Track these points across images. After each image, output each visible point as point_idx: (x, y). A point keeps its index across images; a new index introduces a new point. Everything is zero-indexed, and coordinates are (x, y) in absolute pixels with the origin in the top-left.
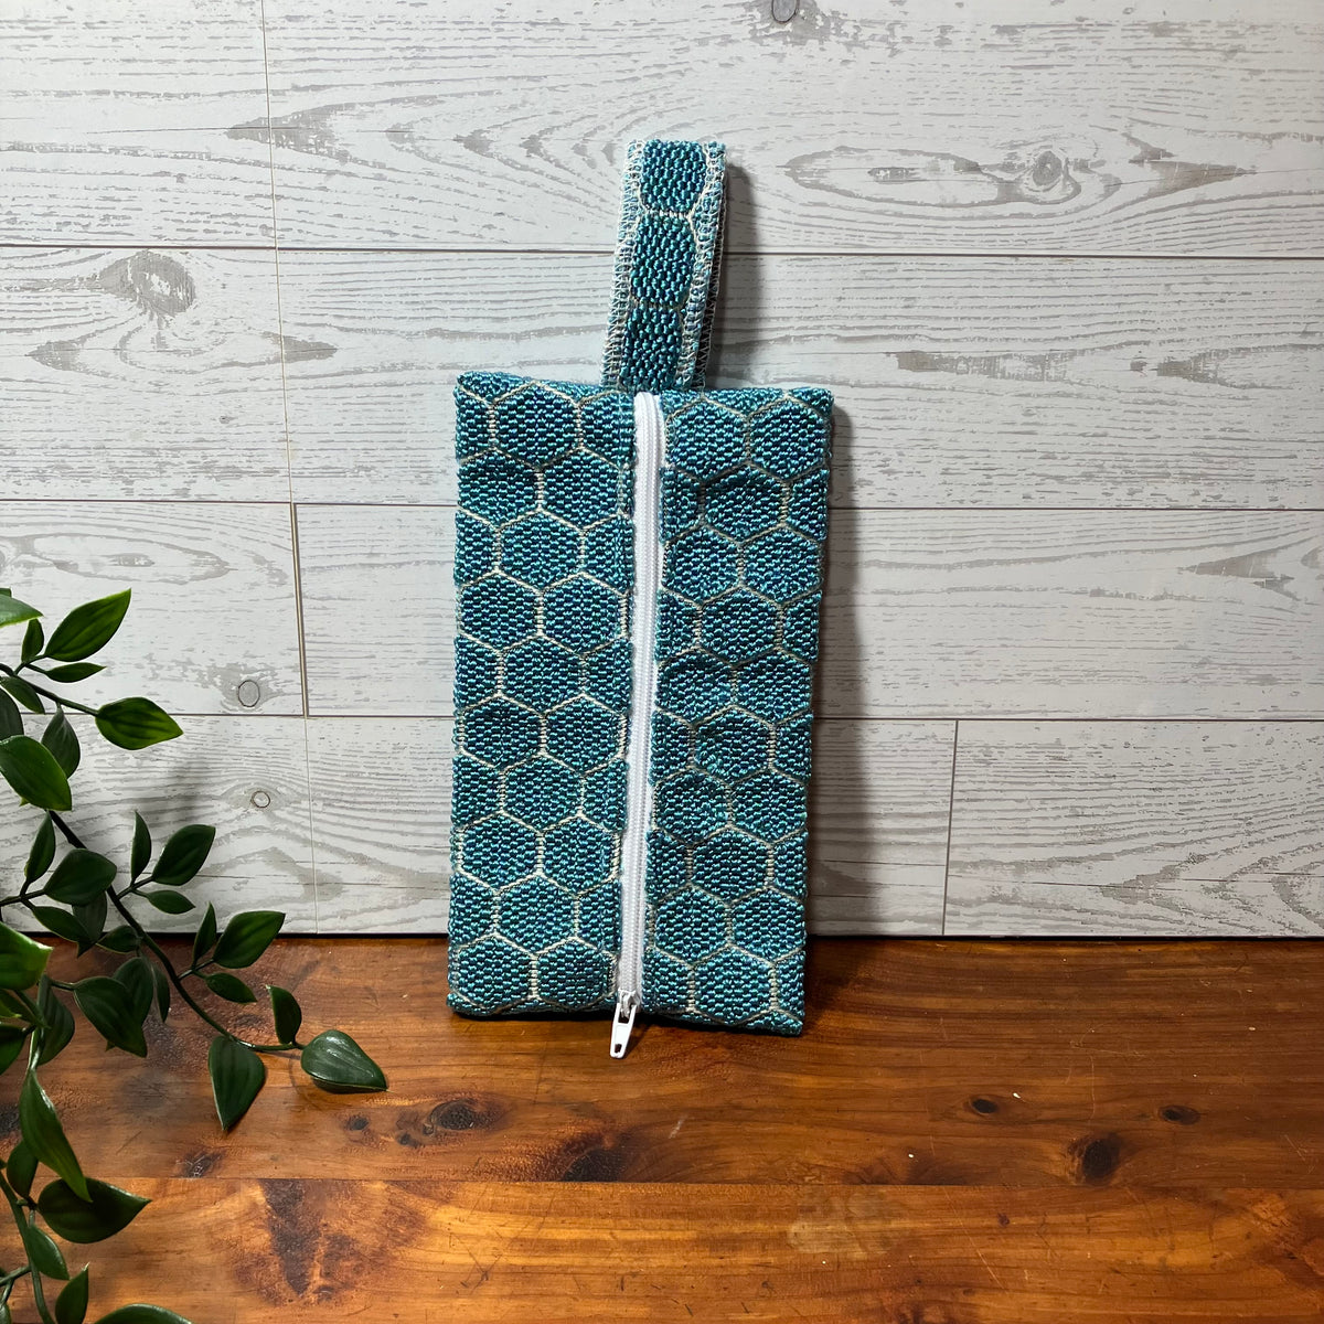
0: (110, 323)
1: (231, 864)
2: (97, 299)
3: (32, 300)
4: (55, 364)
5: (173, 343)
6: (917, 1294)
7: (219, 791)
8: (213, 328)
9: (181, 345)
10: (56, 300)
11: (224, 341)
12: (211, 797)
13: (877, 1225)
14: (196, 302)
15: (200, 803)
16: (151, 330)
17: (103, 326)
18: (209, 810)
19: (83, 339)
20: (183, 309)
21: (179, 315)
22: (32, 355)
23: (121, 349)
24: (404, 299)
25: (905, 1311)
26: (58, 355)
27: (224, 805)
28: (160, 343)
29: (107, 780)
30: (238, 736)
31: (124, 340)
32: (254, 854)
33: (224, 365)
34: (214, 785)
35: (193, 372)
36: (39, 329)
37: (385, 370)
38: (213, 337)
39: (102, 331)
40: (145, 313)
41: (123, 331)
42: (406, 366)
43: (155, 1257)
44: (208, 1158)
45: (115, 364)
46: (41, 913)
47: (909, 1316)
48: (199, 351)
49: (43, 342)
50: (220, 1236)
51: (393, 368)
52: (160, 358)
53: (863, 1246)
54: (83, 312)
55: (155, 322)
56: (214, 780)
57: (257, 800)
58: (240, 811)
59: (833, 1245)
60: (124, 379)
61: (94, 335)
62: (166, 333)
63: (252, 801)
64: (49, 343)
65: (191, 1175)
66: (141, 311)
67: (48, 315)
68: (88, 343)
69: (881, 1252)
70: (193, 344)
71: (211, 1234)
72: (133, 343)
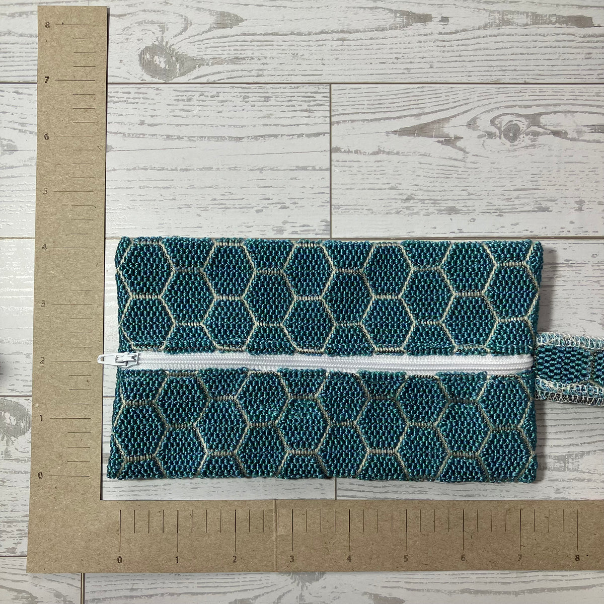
0: (192, 40)
2: (200, 53)
3: (239, 52)
4: (229, 15)
5: (155, 28)
8: (129, 37)
9: (149, 27)
10: (224, 52)
11: (124, 29)
14: (139, 52)
16: (168, 36)
17: (197, 38)
19: (210, 30)
20: (147, 48)
21: (149, 44)
22: (242, 20)
23: (188, 24)
24: (11, 54)
26: (226, 20)
28: (163, 28)
31: (185, 29)
33: (125, 15)
35: (144, 11)
36: (237, 35)
37: (26, 13)
38: (130, 32)
39: (198, 34)
40: (171, 46)
41: (185, 35)
42: (13, 15)
45: (191, 15)
48: (140, 23)
49: (235, 28)
51: (21, 14)
52: (163, 19)
54: (209, 46)
55: (165, 40)
60: (187, 7)
61: (203, 33)
62: (159, 34)
64: (232, 27)
66: (173, 47)
67: (230, 44)
68: (207, 27)
70: (143, 27)
72: (180, 27)
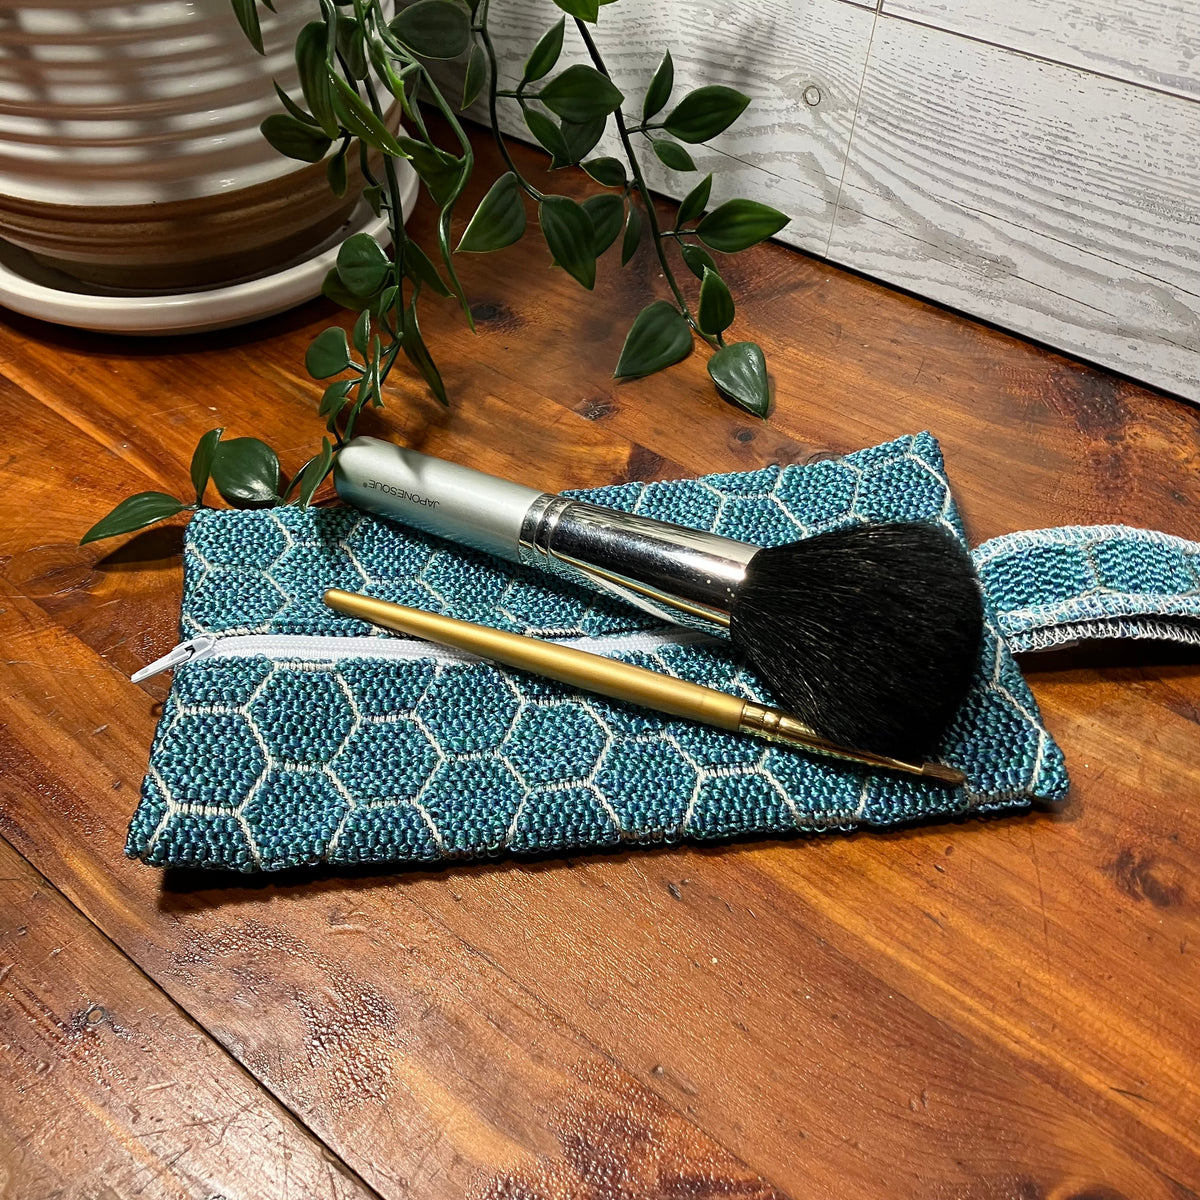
1: (770, 157)
6: (1163, 847)
7: (778, 76)
12: (769, 79)
13: (1173, 764)
15: (757, 82)
18: (764, 93)
25: (1136, 854)
27: (779, 92)
29: (686, 34)
30: (810, 17)
32: (792, 153)
34: (774, 66)
44: (608, 409)
46: (531, 117)
47: (1137, 861)
53: (1141, 773)
56: (776, 61)
57: (809, 96)
58: (790, 103)
59: (1110, 757)
63: (804, 95)
65: (586, 415)
69: (1157, 790)
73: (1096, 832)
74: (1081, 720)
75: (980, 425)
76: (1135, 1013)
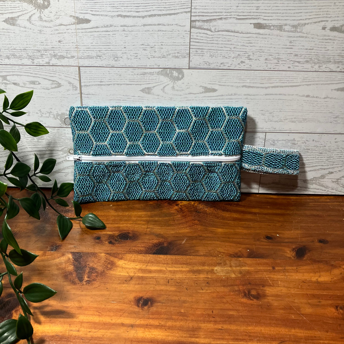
0: (26, 12)
1: (64, 169)
2: (22, 4)
3: (3, 4)
4: (11, 24)
5: (44, 18)
6: (249, 287)
7: (60, 149)
8: (56, 14)
9: (47, 19)
10: (10, 4)
11: (59, 18)
12: (58, 150)
13: (238, 268)
14: (51, 6)
15: (55, 152)
16: (38, 14)
17: (24, 13)
18: (58, 154)
19: (18, 17)
20: (47, 8)
21: (46, 10)
22: (4, 21)
23: (29, 20)
24: (111, 5)
25: (246, 291)
26: (11, 21)
27: (61, 153)
28: (40, 18)
29: (29, 145)
30: (65, 133)
31: (30, 17)
32: (70, 166)
33: (59, 25)
34: (58, 147)
35: (50, 27)
36: (5, 13)
37: (105, 27)
38: (56, 17)
39: (24, 14)
40: (36, 9)
41: (30, 14)
42: (111, 26)
43: (43, 271)
44: (57, 246)
45: (28, 24)
46: (10, 179)
48: (52, 21)
49: (7, 17)
50: (60, 266)
51: (107, 26)
52: (41, 23)
53: (234, 273)
54: (18, 8)
55: (39, 12)
56: (59, 146)
57: (70, 152)
58: (66, 155)
59: (226, 273)
60: (31, 29)
61: (21, 15)
62: (42, 15)
63: (69, 152)
64: (9, 18)
65: (52, 251)
66: (35, 8)
67: (8, 9)
68: (20, 18)
69: (239, 275)
70: (50, 19)
71: (57, 266)
72: (33, 18)
73: (236, 291)
74: (216, 268)
75: (149, 213)
76: (270, 325)
